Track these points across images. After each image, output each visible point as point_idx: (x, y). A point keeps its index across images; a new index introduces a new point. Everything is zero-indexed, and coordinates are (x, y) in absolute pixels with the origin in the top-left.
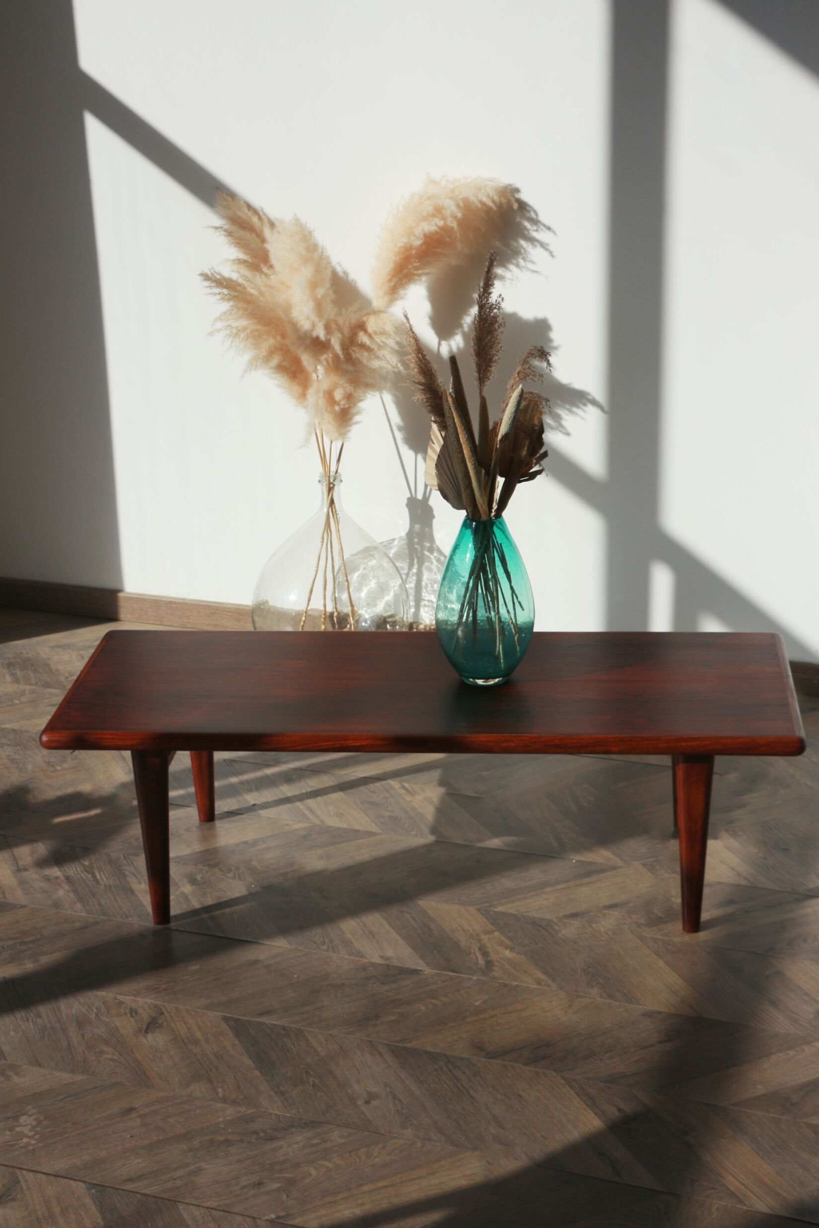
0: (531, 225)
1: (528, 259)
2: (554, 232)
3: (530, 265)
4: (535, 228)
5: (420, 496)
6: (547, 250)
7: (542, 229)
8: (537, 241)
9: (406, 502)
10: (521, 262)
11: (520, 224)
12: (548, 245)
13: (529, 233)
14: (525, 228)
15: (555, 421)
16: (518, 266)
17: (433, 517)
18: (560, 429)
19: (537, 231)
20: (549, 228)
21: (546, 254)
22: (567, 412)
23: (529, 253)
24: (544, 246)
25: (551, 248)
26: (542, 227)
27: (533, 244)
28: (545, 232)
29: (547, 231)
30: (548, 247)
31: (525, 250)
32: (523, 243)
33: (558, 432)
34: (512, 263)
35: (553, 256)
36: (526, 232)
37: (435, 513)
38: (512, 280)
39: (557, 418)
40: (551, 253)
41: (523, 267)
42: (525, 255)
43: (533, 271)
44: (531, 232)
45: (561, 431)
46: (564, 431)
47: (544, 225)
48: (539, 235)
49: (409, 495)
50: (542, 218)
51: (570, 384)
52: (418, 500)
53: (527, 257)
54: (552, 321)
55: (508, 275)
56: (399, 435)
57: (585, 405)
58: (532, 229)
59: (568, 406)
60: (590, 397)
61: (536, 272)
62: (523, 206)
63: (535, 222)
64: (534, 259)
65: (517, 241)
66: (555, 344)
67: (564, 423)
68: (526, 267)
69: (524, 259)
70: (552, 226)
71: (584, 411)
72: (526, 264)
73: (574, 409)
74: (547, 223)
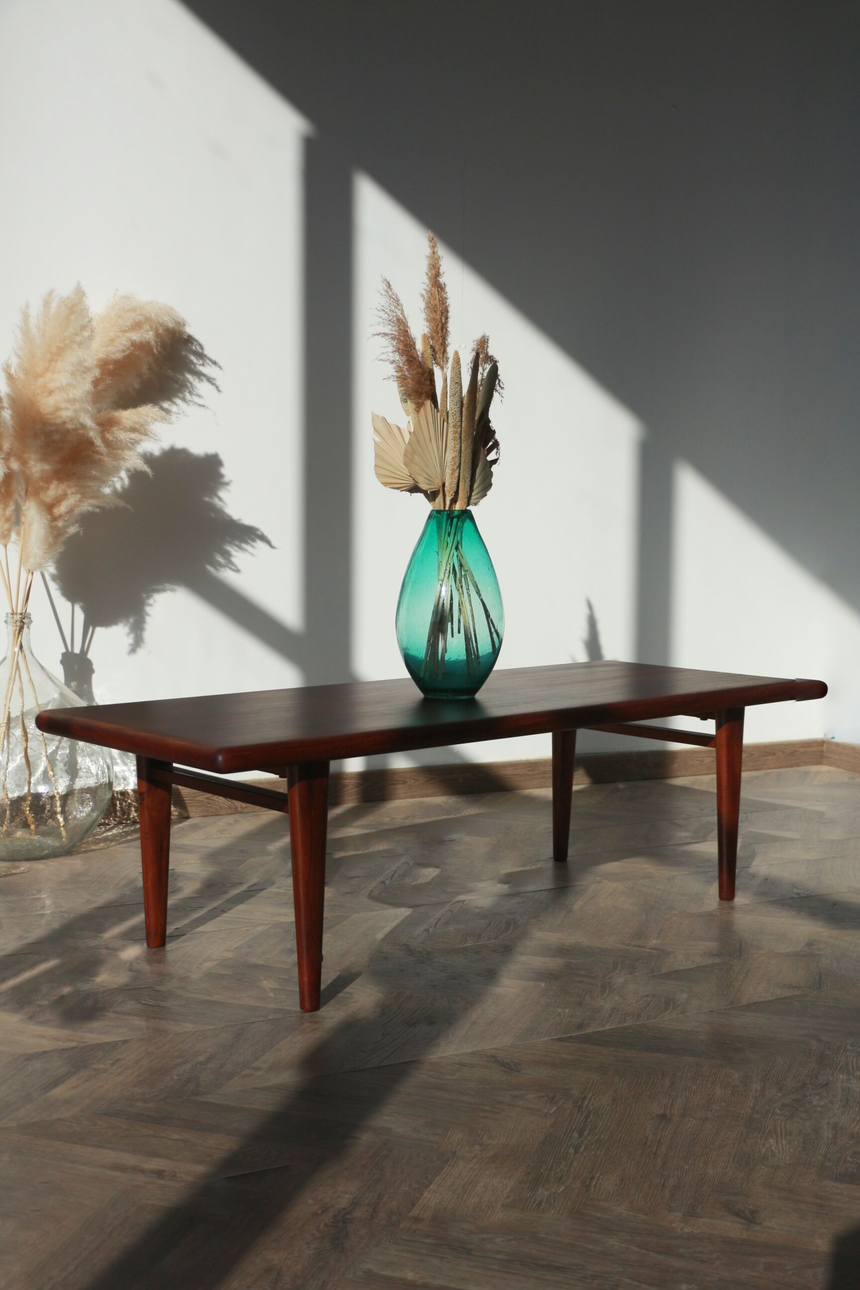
0: (197, 359)
1: (195, 393)
2: (220, 367)
3: (196, 399)
4: (201, 362)
5: (77, 650)
6: (213, 384)
7: (208, 364)
8: (204, 375)
9: (60, 657)
10: (187, 395)
11: (186, 357)
12: (214, 379)
13: (196, 367)
14: (191, 362)
15: (225, 558)
16: (184, 400)
17: (93, 671)
18: (230, 566)
19: (203, 365)
20: (215, 363)
21: (212, 388)
22: (236, 549)
23: (196, 388)
24: (210, 380)
25: (218, 383)
26: (208, 361)
27: (199, 378)
28: (210, 366)
29: (213, 366)
30: (214, 382)
31: (191, 383)
32: (189, 377)
33: (227, 568)
34: (179, 397)
35: (219, 391)
36: (192, 366)
37: (94, 667)
38: (179, 414)
39: (227, 555)
40: (217, 387)
41: (189, 401)
42: (191, 389)
43: (200, 405)
44: (197, 366)
45: (230, 569)
46: (233, 568)
47: (211, 360)
48: (207, 370)
49: (64, 650)
50: (207, 352)
51: (240, 520)
52: (76, 654)
53: (194, 390)
54: (223, 457)
55: (174, 409)
56: (53, 587)
57: (254, 541)
58: (198, 363)
59: (237, 543)
60: (259, 533)
61: (203, 406)
62: (189, 340)
63: (201, 356)
64: (200, 393)
65: (183, 375)
66: (226, 479)
67: (234, 560)
68: (193, 402)
69: (191, 393)
70: (218, 361)
71: (253, 547)
72: (192, 398)
73: (244, 545)
74: (213, 357)
